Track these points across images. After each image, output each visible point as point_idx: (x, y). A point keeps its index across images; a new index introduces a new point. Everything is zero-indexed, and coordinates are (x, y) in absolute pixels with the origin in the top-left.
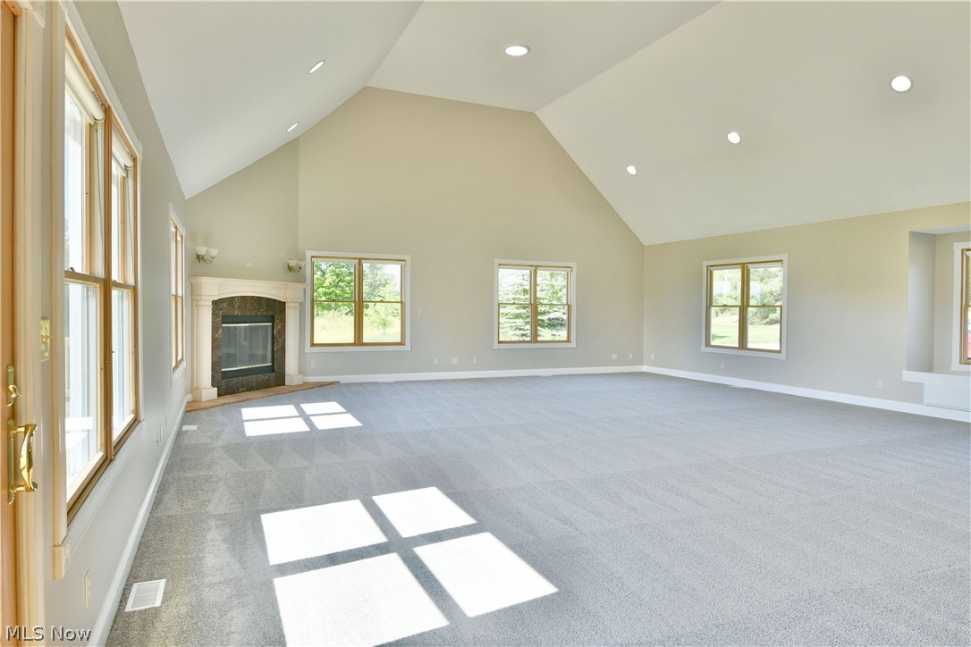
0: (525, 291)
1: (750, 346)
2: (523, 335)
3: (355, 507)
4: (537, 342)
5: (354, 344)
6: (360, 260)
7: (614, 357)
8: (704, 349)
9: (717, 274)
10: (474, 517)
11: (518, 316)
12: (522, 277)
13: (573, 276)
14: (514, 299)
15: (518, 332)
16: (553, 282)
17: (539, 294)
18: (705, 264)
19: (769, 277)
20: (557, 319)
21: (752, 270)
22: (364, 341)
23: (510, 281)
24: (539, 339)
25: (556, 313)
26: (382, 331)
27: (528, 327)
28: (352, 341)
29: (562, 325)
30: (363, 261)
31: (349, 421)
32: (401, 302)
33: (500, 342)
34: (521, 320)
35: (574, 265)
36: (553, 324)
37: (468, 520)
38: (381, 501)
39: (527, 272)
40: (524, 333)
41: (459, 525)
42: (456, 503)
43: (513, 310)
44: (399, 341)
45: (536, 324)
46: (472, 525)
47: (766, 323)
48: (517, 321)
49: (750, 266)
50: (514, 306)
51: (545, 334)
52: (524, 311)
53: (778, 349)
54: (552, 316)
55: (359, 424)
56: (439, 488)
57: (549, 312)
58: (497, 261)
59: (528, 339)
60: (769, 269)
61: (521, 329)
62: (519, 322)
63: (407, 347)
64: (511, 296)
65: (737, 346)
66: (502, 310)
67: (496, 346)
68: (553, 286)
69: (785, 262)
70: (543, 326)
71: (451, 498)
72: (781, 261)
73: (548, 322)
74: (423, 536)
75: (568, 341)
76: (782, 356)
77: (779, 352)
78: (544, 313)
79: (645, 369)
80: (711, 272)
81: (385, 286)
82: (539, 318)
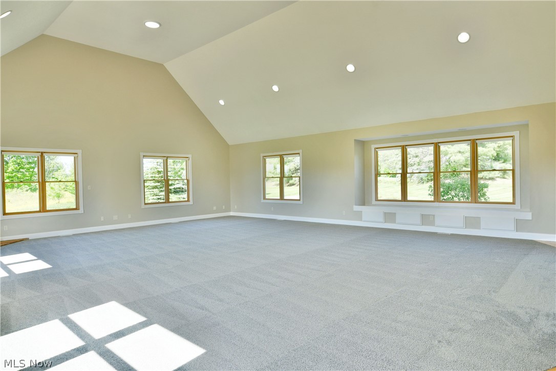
0: (159, 172)
1: (285, 198)
2: (158, 199)
3: (55, 325)
4: (169, 202)
5: (40, 211)
6: (42, 153)
7: (215, 208)
8: (263, 201)
9: (268, 160)
10: (145, 316)
11: (156, 187)
12: (156, 164)
13: (190, 162)
14: (152, 177)
15: (155, 197)
16: (175, 166)
17: (169, 174)
18: (262, 155)
19: (289, 162)
20: (179, 188)
21: (285, 158)
22: (47, 209)
23: (150, 166)
24: (170, 200)
25: (178, 185)
26: (57, 201)
27: (163, 193)
28: (38, 210)
29: (182, 191)
30: (44, 154)
31: (41, 265)
32: (75, 181)
33: (145, 204)
34: (157, 190)
35: (190, 156)
36: (176, 192)
37: (142, 319)
38: (75, 317)
39: (161, 161)
40: (159, 197)
41: (135, 323)
42: (130, 309)
43: (152, 184)
44: (75, 207)
45: (168, 192)
46: (144, 321)
47: (288, 186)
48: (154, 190)
49: (284, 156)
50: (152, 182)
51: (173, 197)
52: (159, 184)
53: (299, 198)
54: (176, 186)
55: (49, 266)
56: (117, 302)
57: (174, 185)
58: (142, 154)
59: (162, 201)
60: (289, 158)
61: (157, 195)
62: (156, 191)
63: (81, 211)
64: (150, 175)
65: (279, 198)
66: (146, 184)
67: (143, 206)
68: (174, 169)
69: (301, 154)
70: (171, 193)
71: (126, 306)
72: (299, 153)
73: (173, 190)
74: (111, 335)
75: (188, 201)
76: (301, 202)
77: (299, 200)
78: (171, 185)
79: (232, 214)
80: (265, 160)
81: (57, 171)
82: (170, 188)
